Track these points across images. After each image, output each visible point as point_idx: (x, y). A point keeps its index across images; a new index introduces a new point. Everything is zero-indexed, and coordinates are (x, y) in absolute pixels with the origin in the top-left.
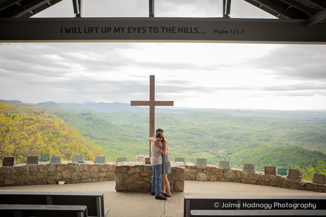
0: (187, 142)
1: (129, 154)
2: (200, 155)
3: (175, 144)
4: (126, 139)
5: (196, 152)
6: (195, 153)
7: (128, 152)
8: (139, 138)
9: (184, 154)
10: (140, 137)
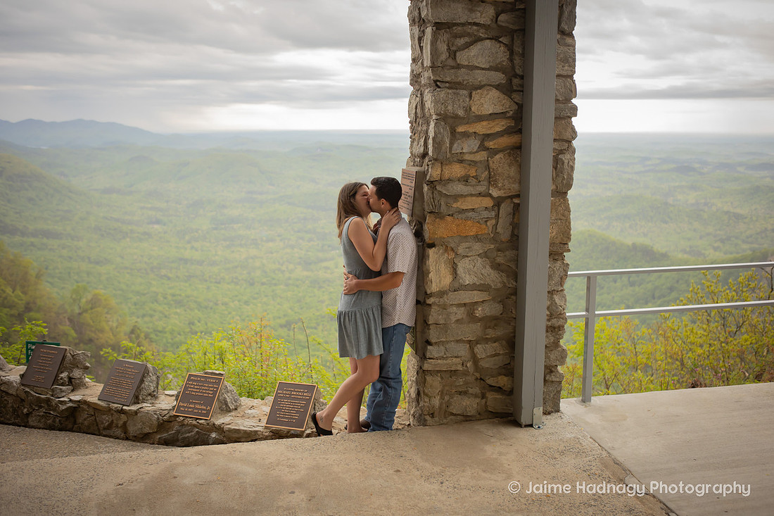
0: (298, 232)
1: (128, 273)
2: (337, 267)
3: (264, 238)
4: (115, 229)
5: (326, 260)
6: (322, 261)
7: (126, 268)
8: (156, 226)
9: (291, 266)
10: (158, 222)
